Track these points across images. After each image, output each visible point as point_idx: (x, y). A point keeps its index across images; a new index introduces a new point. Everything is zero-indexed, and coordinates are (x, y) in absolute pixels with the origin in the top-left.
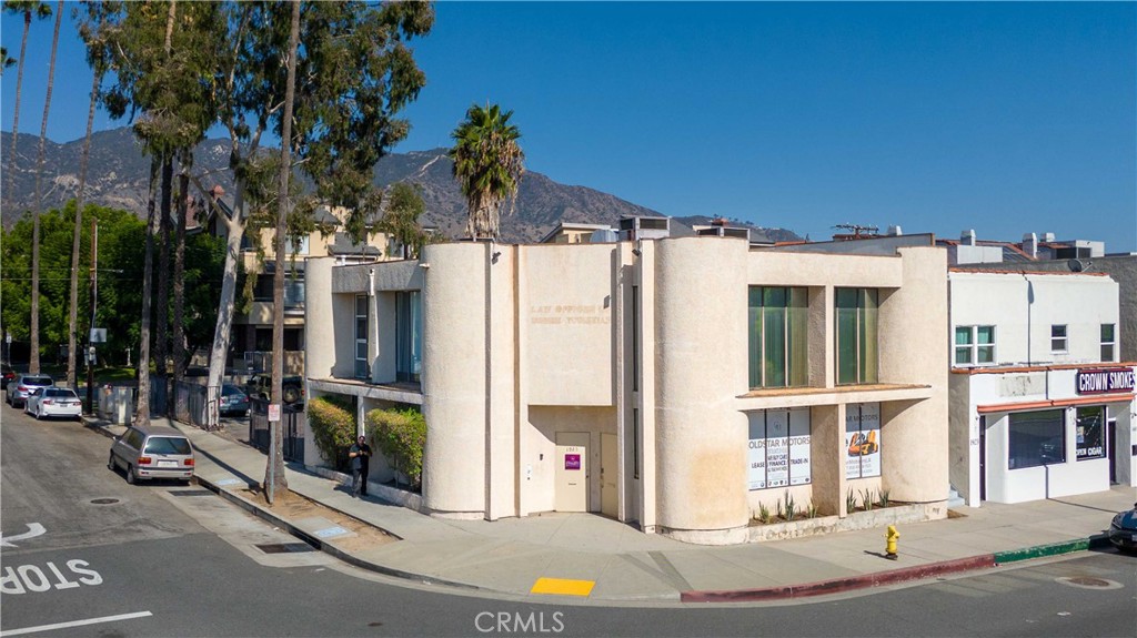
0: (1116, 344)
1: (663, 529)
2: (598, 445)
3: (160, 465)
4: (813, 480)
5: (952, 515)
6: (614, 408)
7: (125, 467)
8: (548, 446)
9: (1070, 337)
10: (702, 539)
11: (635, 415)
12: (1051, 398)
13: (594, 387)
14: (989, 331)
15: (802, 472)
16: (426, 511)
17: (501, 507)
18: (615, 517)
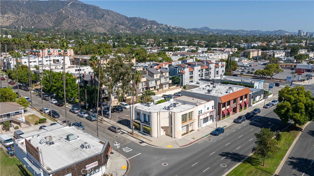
0: (213, 107)
1: (174, 138)
2: (167, 129)
3: (118, 131)
4: (186, 130)
5: (198, 130)
6: (169, 127)
7: (114, 131)
8: (162, 130)
11: (172, 127)
12: (207, 116)
13: (167, 124)
14: (201, 110)
15: (185, 129)
16: (151, 137)
17: (159, 136)
18: (169, 136)
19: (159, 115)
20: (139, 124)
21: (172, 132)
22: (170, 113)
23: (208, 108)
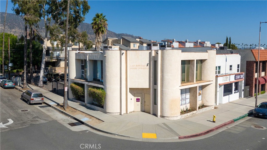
0: (240, 68)
1: (162, 116)
2: (144, 96)
3: (36, 100)
4: (190, 102)
5: (215, 108)
6: (150, 88)
7: (27, 100)
8: (132, 97)
9: (233, 68)
10: (172, 119)
11: (155, 91)
12: (231, 81)
13: (144, 83)
14: (219, 67)
15: (188, 101)
16: (105, 112)
17: (124, 111)
18: (150, 113)
19: (123, 57)
20: (82, 85)
21: (155, 103)
22: (153, 54)
23: (231, 66)
